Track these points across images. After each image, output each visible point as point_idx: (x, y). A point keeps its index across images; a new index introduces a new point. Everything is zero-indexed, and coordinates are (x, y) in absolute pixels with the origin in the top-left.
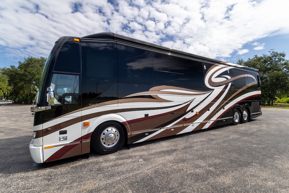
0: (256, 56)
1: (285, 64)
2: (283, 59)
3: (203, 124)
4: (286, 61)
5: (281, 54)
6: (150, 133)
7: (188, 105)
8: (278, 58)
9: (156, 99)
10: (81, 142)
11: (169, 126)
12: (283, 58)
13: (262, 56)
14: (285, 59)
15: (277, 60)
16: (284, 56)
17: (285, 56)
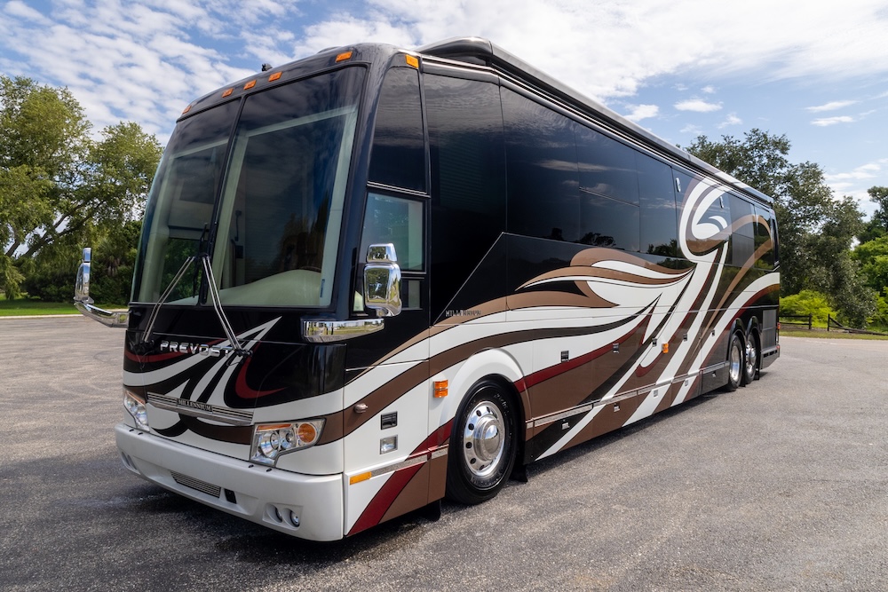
0: (702, 140)
1: (788, 178)
2: (781, 159)
3: (674, 388)
4: (790, 169)
5: (777, 140)
6: (573, 421)
7: (648, 319)
8: (768, 157)
9: (584, 295)
10: (429, 455)
11: (609, 396)
12: (780, 155)
13: (722, 142)
14: (786, 162)
15: (765, 161)
16: (784, 149)
17: (788, 152)
